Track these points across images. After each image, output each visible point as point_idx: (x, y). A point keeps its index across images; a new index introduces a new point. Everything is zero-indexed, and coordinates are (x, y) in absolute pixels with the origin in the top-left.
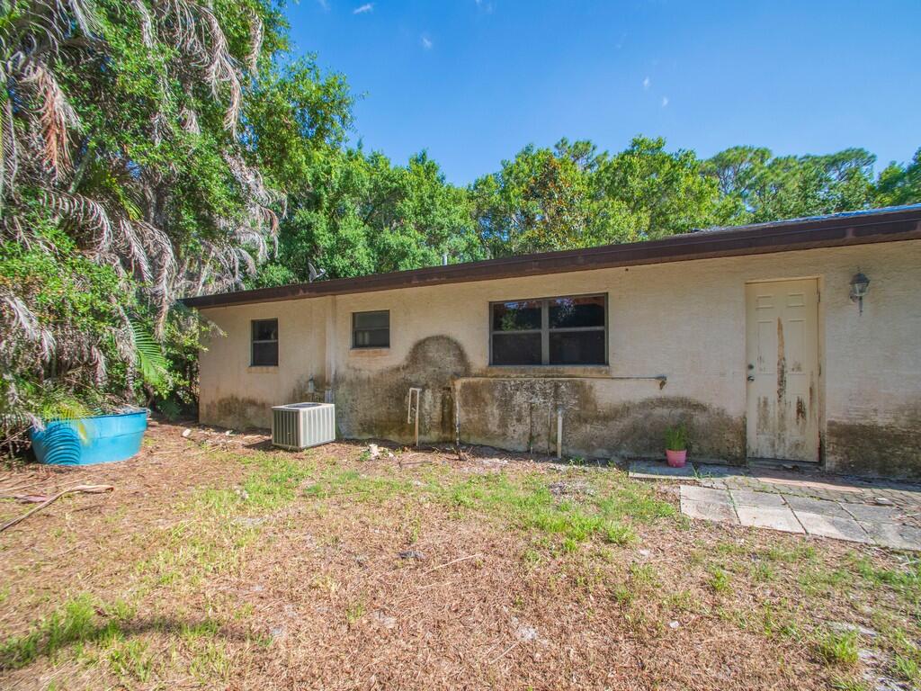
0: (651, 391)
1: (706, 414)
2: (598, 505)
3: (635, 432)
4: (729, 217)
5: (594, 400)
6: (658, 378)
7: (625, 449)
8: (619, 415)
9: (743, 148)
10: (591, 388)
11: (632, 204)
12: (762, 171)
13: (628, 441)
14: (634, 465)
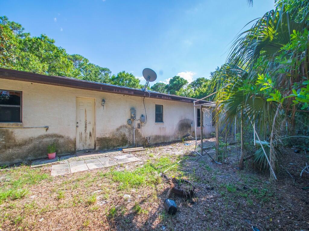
0: (43, 132)
1: (63, 139)
2: (12, 184)
3: (35, 149)
4: (77, 76)
5: (14, 138)
6: (45, 127)
7: (30, 157)
8: (27, 143)
9: (81, 56)
10: (12, 132)
11: (41, 59)
12: (86, 65)
13: (32, 153)
14: (33, 163)
